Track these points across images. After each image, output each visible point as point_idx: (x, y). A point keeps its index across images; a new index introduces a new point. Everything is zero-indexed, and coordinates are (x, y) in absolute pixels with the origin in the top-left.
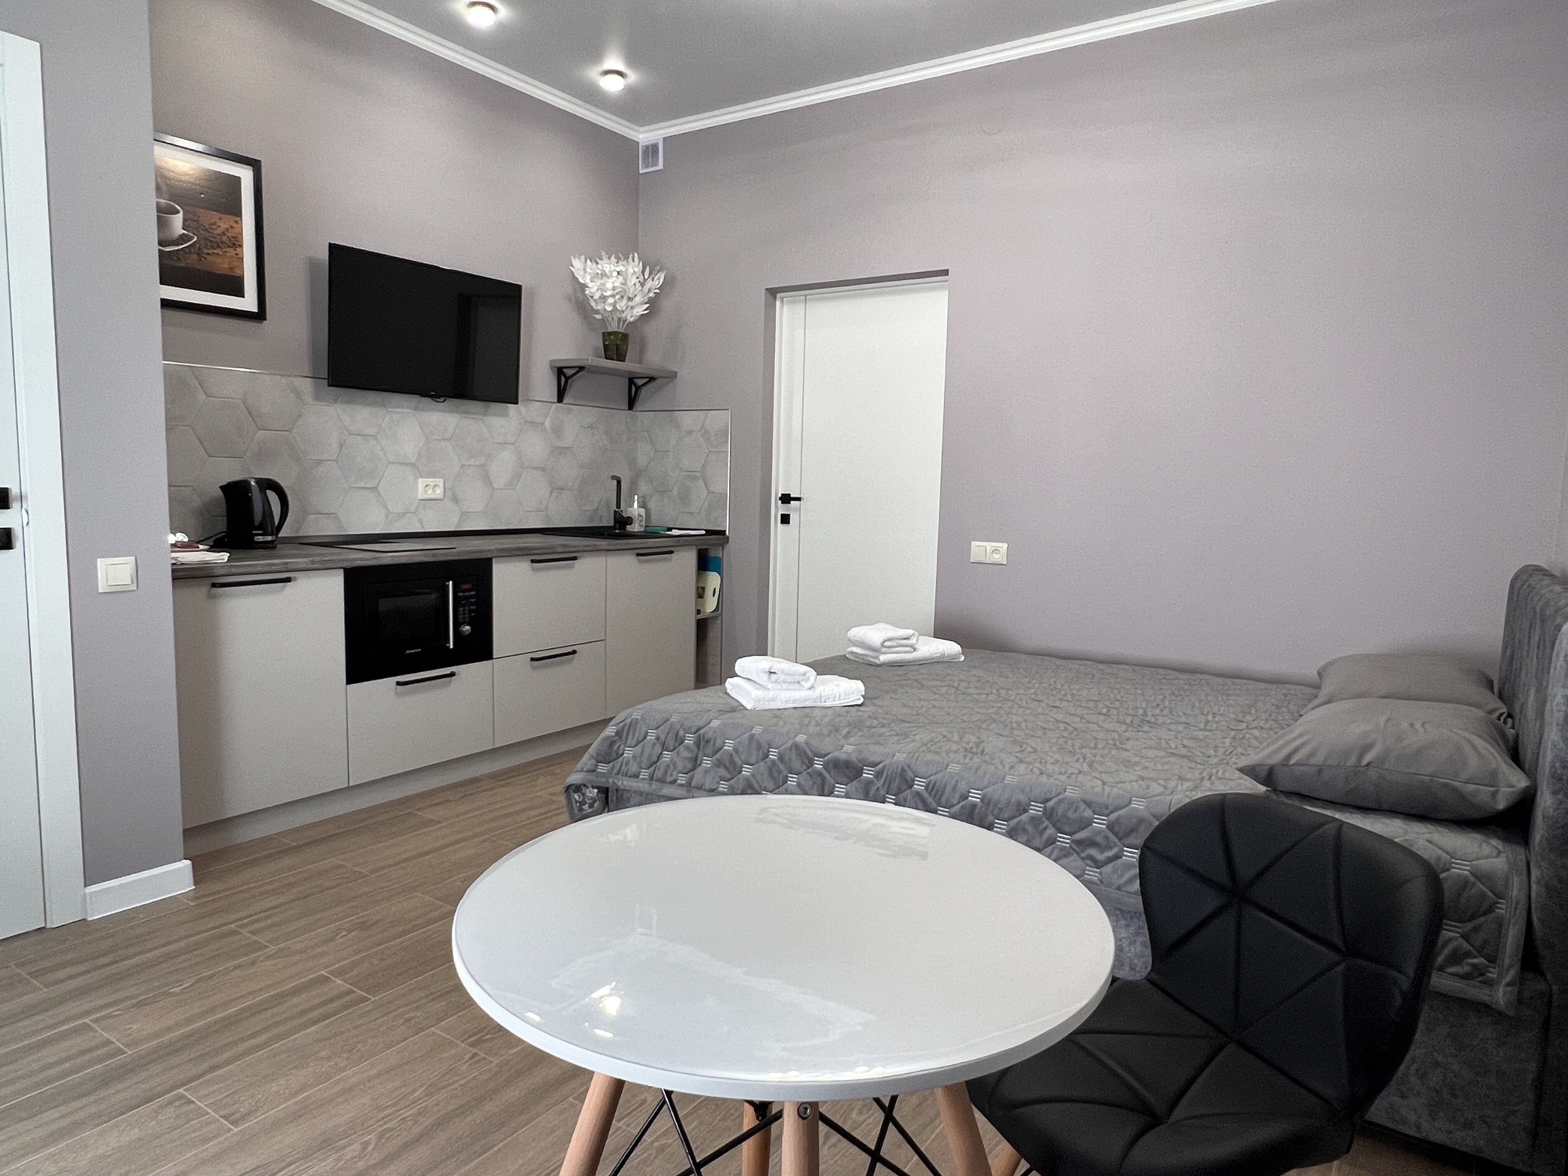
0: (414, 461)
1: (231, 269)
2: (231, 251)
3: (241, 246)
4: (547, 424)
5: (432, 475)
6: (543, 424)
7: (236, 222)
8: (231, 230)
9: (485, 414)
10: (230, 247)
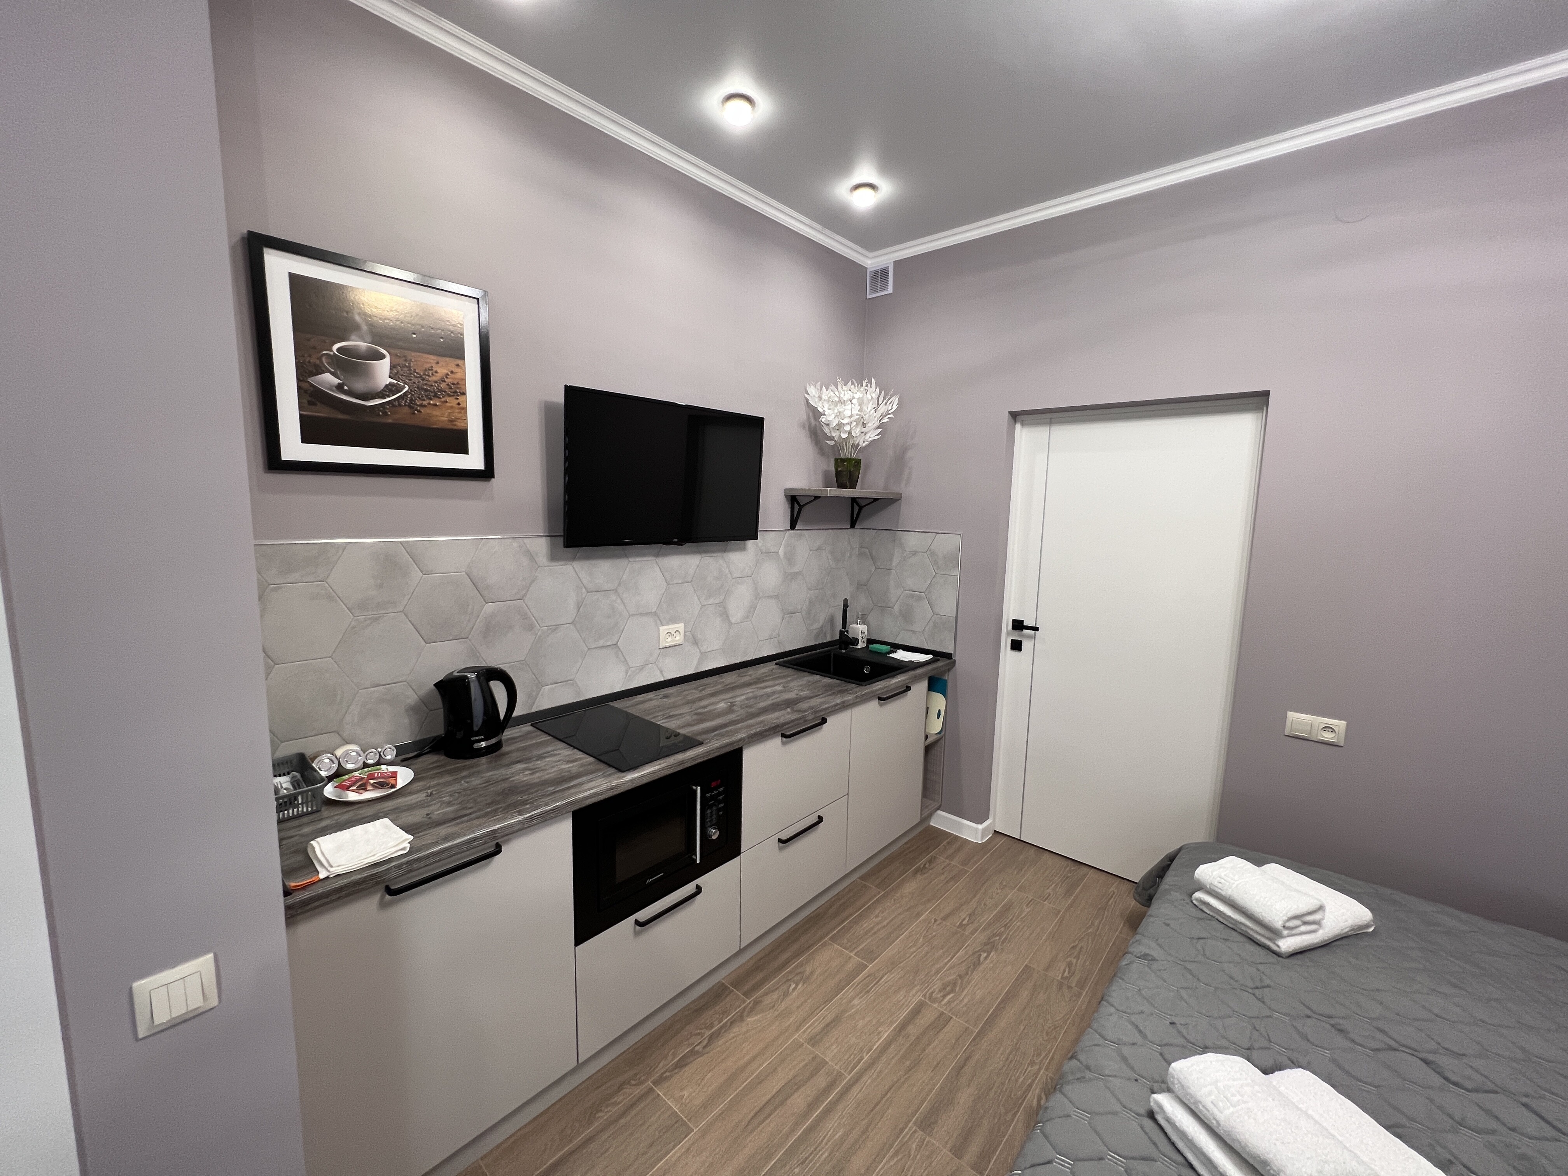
0: (654, 610)
1: (451, 421)
2: (452, 402)
3: (464, 394)
4: (781, 552)
5: (673, 620)
6: (777, 553)
7: (458, 365)
8: (452, 376)
9: (725, 551)
10: (449, 396)
